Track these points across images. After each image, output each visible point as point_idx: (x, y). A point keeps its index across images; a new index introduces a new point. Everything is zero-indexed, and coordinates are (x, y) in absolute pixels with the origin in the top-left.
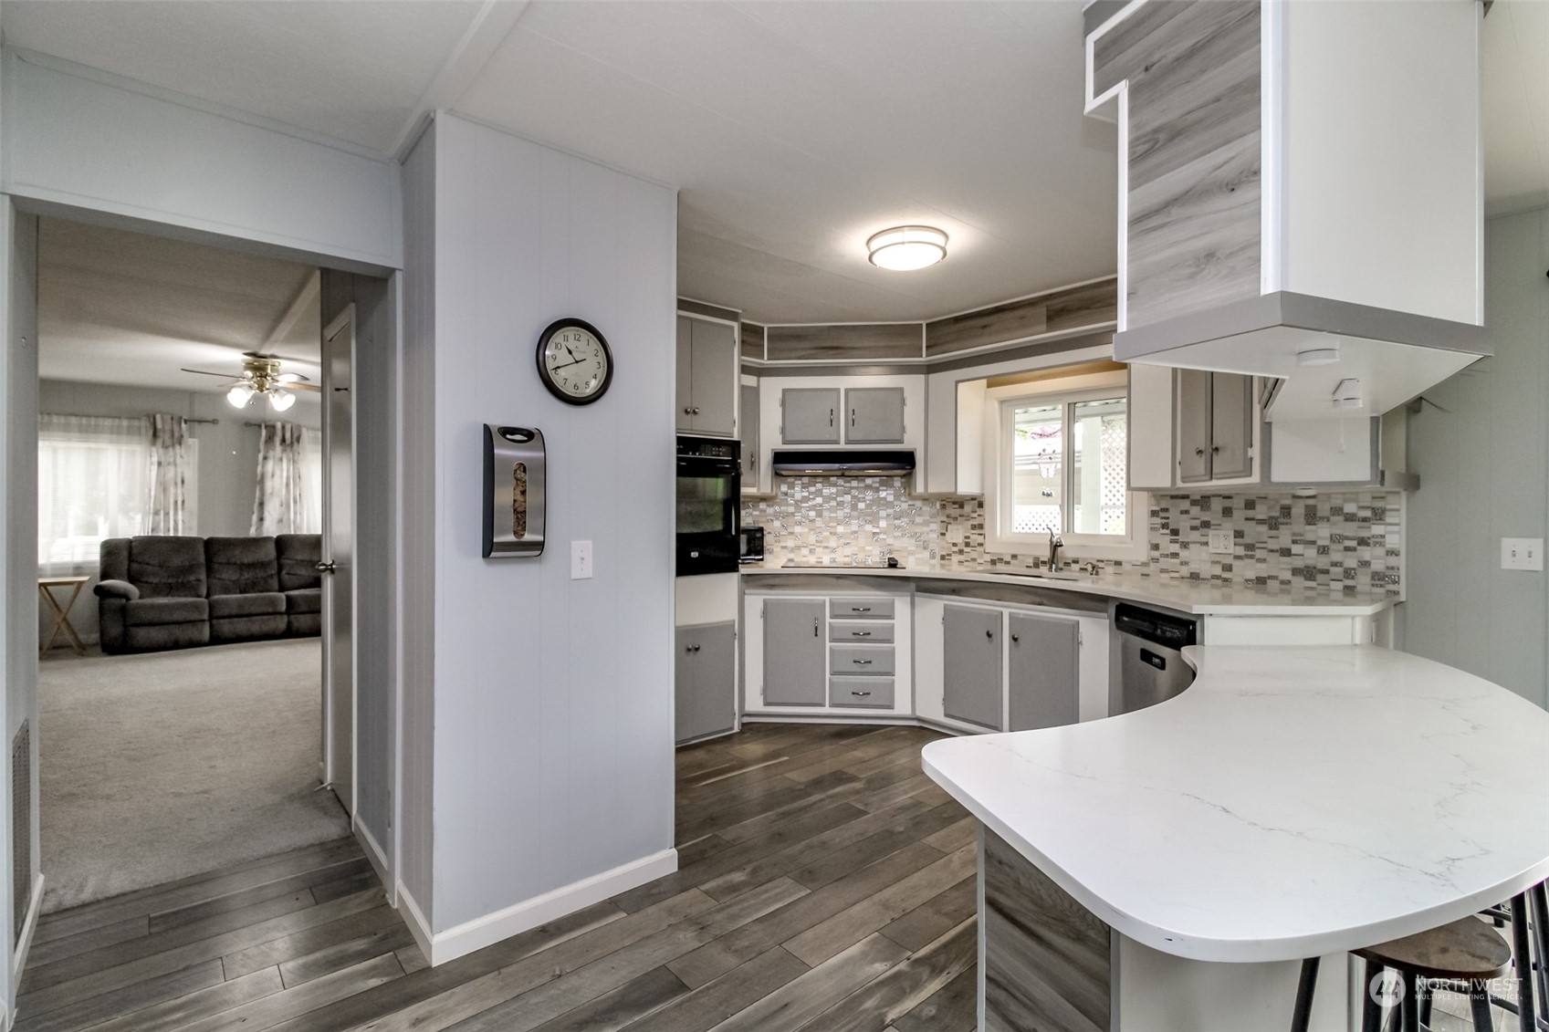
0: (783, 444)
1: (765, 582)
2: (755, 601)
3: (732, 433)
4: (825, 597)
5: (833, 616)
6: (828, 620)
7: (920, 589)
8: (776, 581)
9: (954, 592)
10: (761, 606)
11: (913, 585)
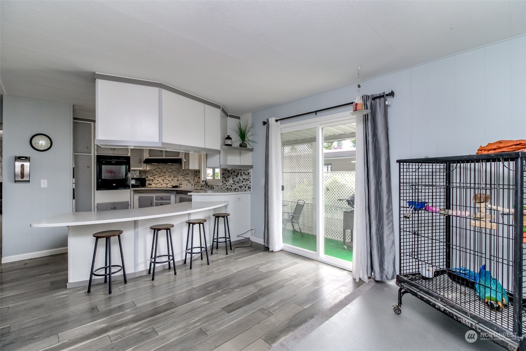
0: (150, 157)
1: (139, 192)
2: (137, 196)
3: (128, 154)
4: (154, 195)
5: (156, 200)
6: (155, 201)
7: (177, 193)
8: (141, 192)
9: (181, 193)
10: (138, 198)
11: (175, 192)
